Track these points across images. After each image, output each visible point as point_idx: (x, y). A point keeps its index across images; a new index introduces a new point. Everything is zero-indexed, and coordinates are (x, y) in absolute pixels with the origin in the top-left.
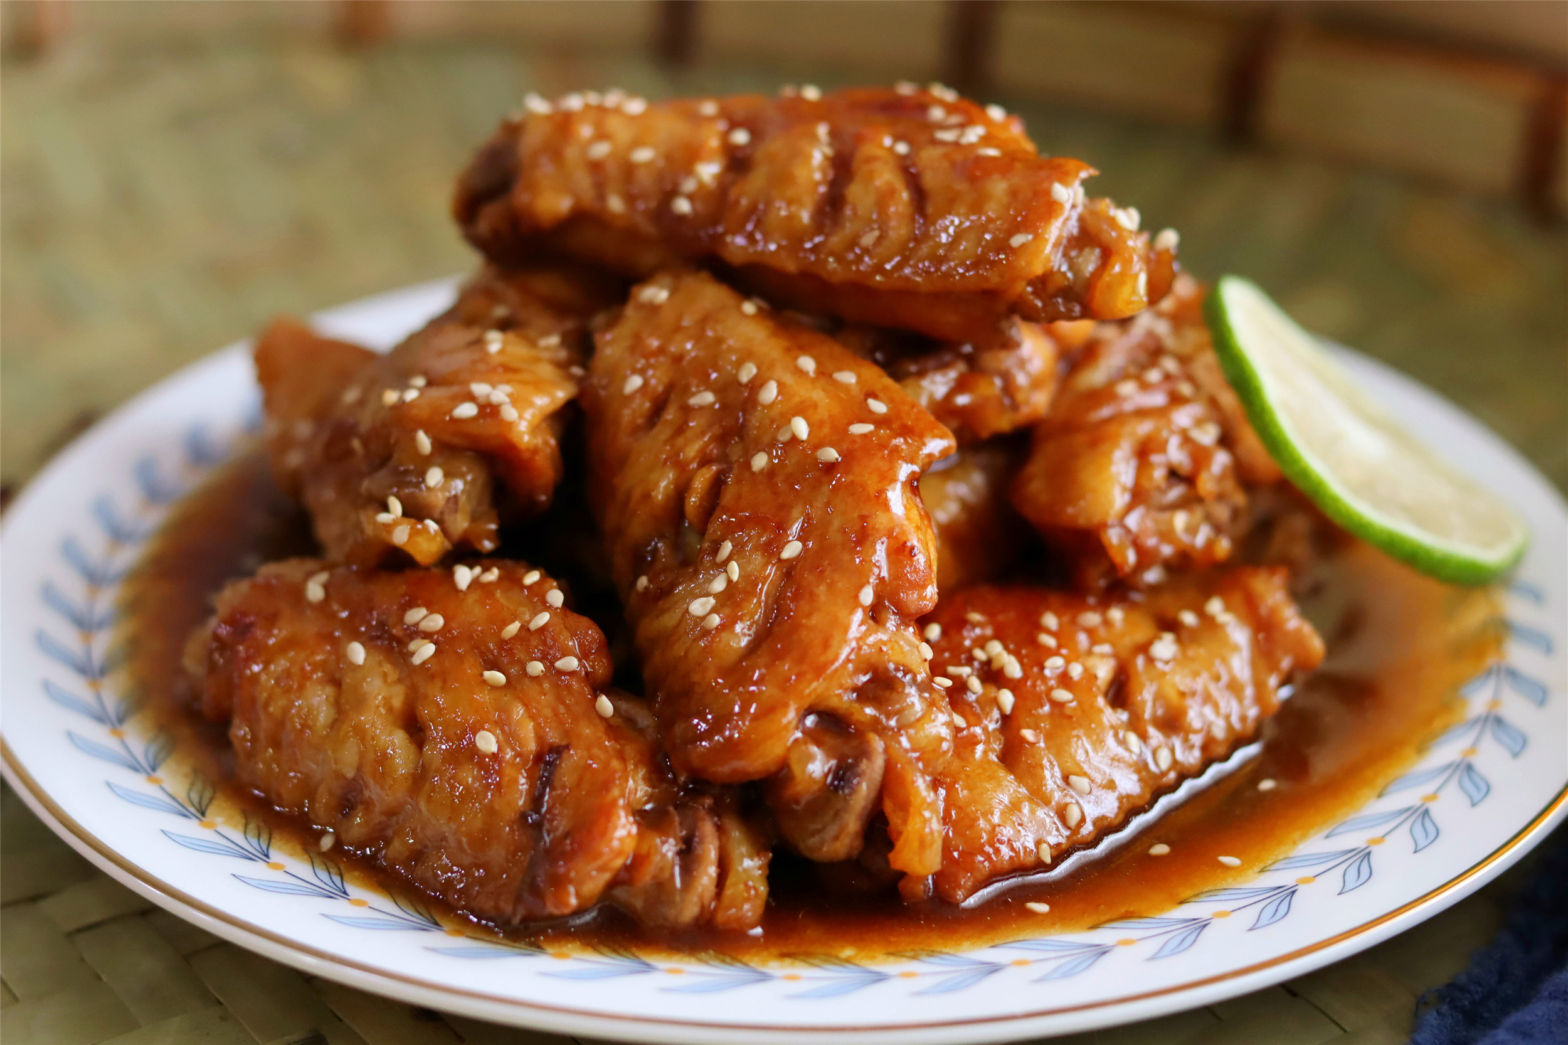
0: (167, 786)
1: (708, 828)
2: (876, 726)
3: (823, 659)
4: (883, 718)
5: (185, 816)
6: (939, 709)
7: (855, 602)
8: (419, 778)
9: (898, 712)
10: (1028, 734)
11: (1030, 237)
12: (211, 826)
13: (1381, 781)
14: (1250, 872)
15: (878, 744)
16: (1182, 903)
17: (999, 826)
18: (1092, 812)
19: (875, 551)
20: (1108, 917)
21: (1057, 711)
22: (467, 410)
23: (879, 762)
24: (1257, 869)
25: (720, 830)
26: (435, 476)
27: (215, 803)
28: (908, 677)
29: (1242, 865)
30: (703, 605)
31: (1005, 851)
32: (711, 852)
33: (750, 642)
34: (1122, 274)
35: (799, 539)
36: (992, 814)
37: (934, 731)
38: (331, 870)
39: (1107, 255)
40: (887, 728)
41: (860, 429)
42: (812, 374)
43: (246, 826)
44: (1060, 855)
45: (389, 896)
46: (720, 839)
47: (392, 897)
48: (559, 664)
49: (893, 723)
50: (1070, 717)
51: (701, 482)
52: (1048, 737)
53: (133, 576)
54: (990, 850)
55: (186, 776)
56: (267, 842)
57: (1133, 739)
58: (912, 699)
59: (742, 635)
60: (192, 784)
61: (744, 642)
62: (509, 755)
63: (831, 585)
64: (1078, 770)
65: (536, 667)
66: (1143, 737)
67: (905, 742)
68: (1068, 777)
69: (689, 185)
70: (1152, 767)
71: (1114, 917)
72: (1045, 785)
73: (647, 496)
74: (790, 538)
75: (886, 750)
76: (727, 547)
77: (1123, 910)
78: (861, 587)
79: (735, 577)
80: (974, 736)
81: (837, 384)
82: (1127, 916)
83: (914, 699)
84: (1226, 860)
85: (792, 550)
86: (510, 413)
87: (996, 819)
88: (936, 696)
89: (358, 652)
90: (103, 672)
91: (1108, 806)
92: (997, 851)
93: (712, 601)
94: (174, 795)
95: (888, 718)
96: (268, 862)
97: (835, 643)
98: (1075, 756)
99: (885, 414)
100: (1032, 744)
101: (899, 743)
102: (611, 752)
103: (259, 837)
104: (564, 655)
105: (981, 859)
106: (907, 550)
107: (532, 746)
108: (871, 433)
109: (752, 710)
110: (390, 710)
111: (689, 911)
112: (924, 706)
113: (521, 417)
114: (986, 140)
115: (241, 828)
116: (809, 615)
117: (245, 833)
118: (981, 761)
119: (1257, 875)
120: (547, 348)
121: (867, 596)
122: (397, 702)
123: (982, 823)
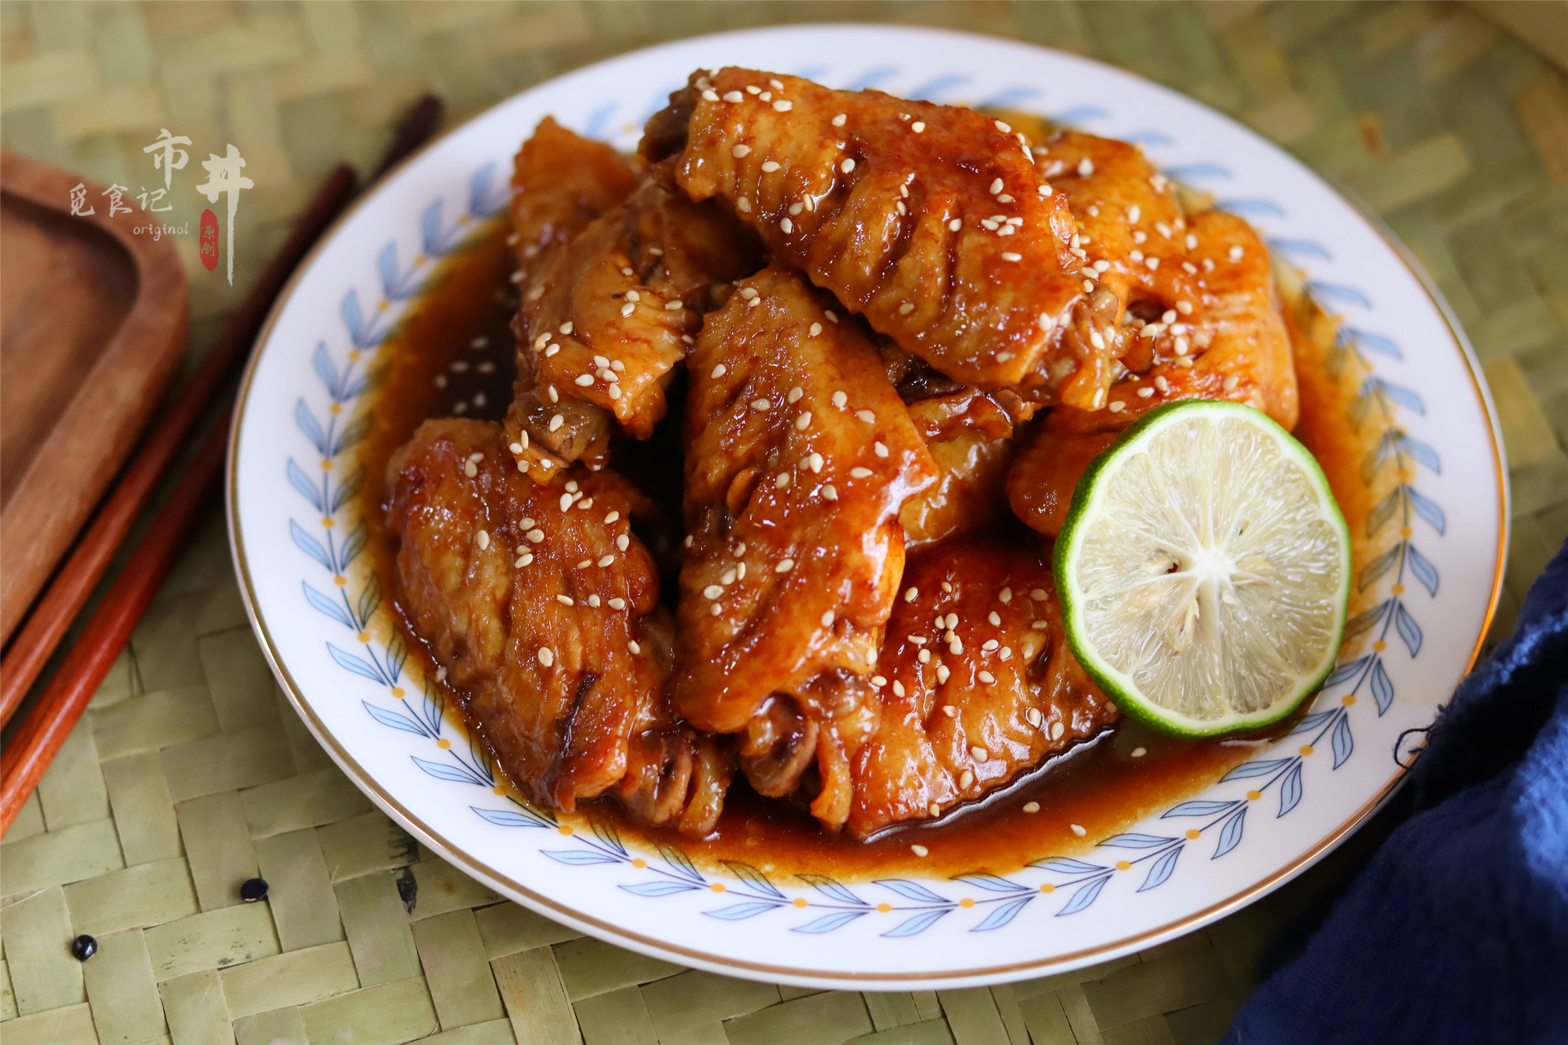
0: (348, 589)
1: (685, 762)
2: (817, 715)
3: (783, 665)
4: (823, 710)
5: (350, 626)
6: (868, 707)
7: (818, 624)
8: (501, 659)
9: (834, 709)
10: (949, 710)
11: (1013, 356)
12: (364, 638)
13: (1224, 769)
14: (1088, 844)
15: (814, 728)
16: (1027, 866)
17: (903, 788)
18: (983, 774)
19: (842, 584)
20: (967, 870)
21: (980, 689)
22: (586, 380)
23: (811, 745)
24: (1095, 843)
25: (696, 760)
26: (557, 422)
27: (377, 611)
28: (851, 679)
29: (1086, 836)
30: (715, 592)
31: (902, 808)
32: (683, 779)
33: (739, 632)
34: (1084, 387)
35: (792, 558)
36: (900, 778)
37: (859, 725)
38: (437, 702)
39: (1079, 364)
40: (826, 718)
41: (860, 473)
42: (842, 409)
43: (393, 639)
44: (945, 811)
45: (468, 739)
46: (693, 767)
47: (470, 740)
48: (611, 602)
49: (830, 715)
50: (988, 696)
51: (743, 478)
52: (965, 713)
53: (391, 339)
54: (889, 805)
55: (365, 578)
56: (401, 662)
57: (1035, 717)
58: (848, 699)
59: (735, 627)
60: (366, 589)
61: (735, 631)
62: (559, 669)
63: (804, 605)
64: (980, 743)
65: (595, 600)
66: (1046, 712)
67: (835, 733)
68: (971, 748)
69: (796, 209)
70: (1047, 737)
71: (972, 870)
72: (951, 754)
73: (704, 476)
74: (786, 556)
75: (819, 736)
76: (742, 549)
77: (980, 865)
78: (825, 611)
79: (741, 576)
80: (909, 705)
81: (858, 421)
82: (982, 872)
83: (850, 699)
84: (1075, 828)
85: (785, 566)
86: (615, 392)
87: (901, 783)
88: (869, 695)
89: (484, 539)
90: (337, 451)
91: (997, 770)
92: (896, 808)
93: (721, 590)
94: (348, 600)
95: (827, 710)
96: (393, 687)
97: (795, 653)
98: (981, 732)
99: (886, 458)
100: (951, 719)
101: (830, 733)
102: (629, 687)
103: (397, 656)
104: (617, 596)
105: (881, 812)
106: (867, 586)
107: (578, 666)
108: (868, 477)
109: (725, 691)
110: (494, 599)
111: (661, 816)
112: (857, 704)
113: (623, 395)
114: (1014, 243)
115: (387, 644)
116: (782, 627)
117: (388, 650)
118: (907, 727)
119: (1093, 849)
120: (671, 311)
121: (828, 618)
122: (500, 593)
123: (889, 785)
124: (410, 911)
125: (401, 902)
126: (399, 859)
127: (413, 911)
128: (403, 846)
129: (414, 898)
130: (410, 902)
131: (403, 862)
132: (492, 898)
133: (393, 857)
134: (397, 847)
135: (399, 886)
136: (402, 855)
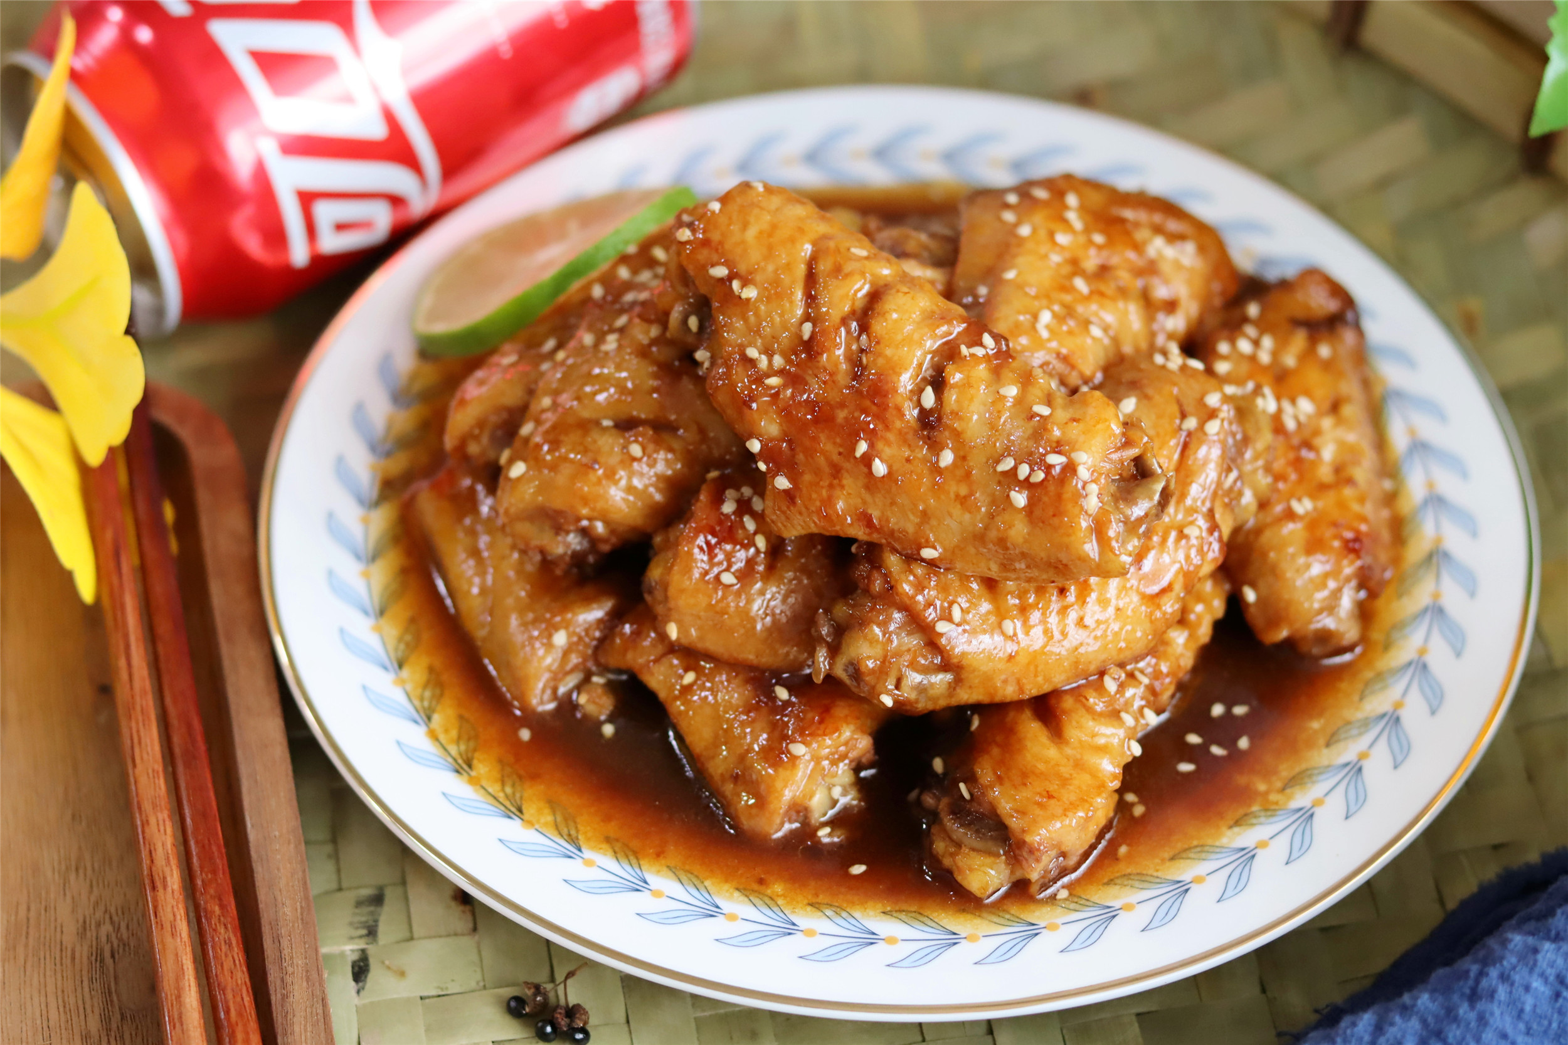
124: (358, 992)
125: (353, 983)
126: (357, 941)
127: (362, 993)
128: (364, 927)
129: (365, 981)
130: (361, 984)
131: (361, 944)
132: (442, 989)
133: (352, 938)
134: (357, 928)
135: (353, 967)
136: (361, 937)
